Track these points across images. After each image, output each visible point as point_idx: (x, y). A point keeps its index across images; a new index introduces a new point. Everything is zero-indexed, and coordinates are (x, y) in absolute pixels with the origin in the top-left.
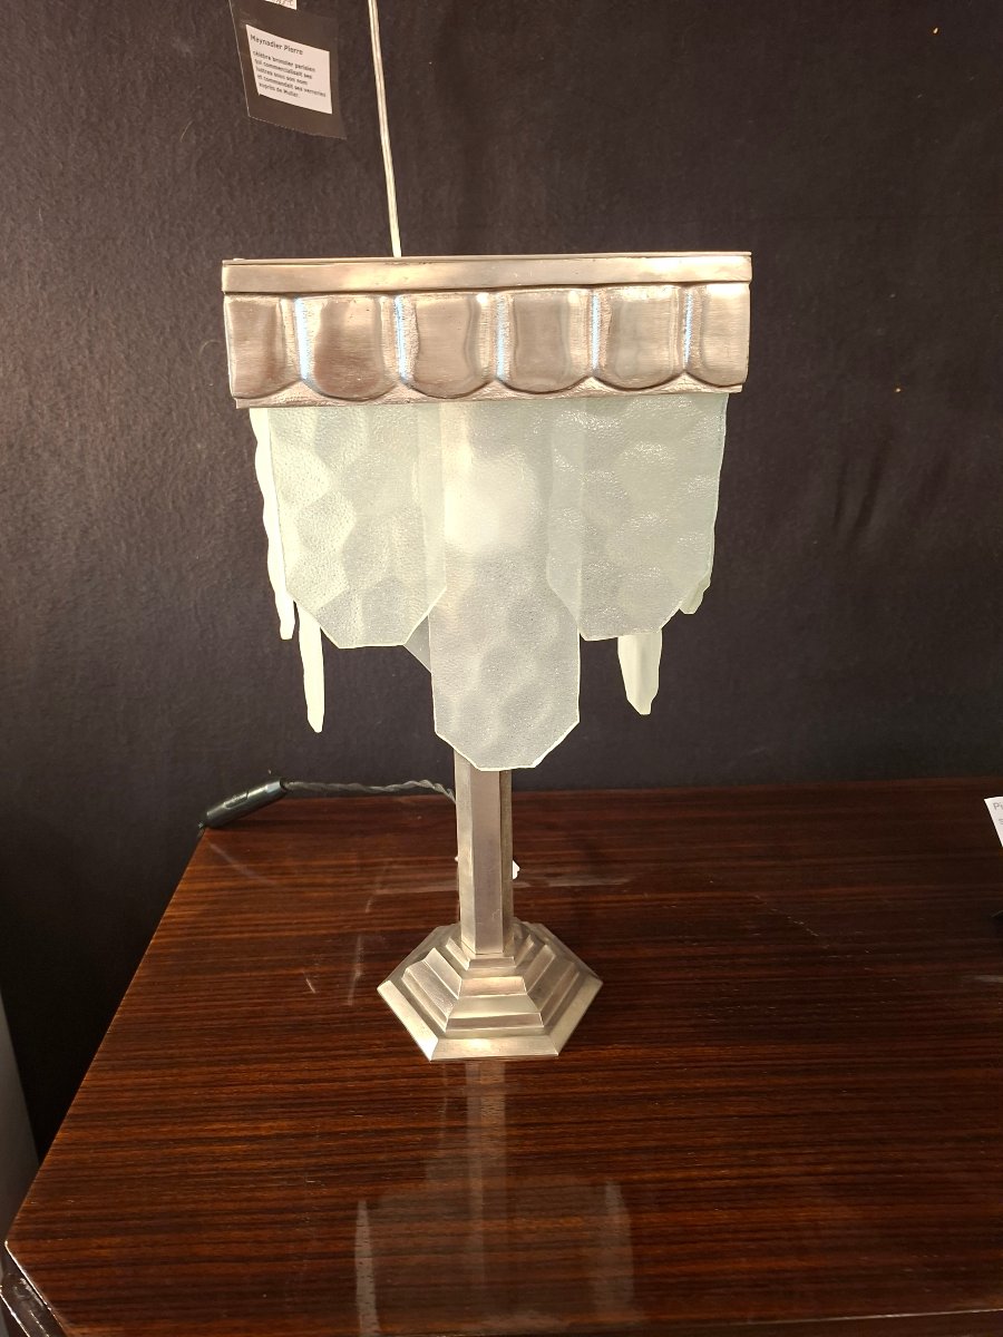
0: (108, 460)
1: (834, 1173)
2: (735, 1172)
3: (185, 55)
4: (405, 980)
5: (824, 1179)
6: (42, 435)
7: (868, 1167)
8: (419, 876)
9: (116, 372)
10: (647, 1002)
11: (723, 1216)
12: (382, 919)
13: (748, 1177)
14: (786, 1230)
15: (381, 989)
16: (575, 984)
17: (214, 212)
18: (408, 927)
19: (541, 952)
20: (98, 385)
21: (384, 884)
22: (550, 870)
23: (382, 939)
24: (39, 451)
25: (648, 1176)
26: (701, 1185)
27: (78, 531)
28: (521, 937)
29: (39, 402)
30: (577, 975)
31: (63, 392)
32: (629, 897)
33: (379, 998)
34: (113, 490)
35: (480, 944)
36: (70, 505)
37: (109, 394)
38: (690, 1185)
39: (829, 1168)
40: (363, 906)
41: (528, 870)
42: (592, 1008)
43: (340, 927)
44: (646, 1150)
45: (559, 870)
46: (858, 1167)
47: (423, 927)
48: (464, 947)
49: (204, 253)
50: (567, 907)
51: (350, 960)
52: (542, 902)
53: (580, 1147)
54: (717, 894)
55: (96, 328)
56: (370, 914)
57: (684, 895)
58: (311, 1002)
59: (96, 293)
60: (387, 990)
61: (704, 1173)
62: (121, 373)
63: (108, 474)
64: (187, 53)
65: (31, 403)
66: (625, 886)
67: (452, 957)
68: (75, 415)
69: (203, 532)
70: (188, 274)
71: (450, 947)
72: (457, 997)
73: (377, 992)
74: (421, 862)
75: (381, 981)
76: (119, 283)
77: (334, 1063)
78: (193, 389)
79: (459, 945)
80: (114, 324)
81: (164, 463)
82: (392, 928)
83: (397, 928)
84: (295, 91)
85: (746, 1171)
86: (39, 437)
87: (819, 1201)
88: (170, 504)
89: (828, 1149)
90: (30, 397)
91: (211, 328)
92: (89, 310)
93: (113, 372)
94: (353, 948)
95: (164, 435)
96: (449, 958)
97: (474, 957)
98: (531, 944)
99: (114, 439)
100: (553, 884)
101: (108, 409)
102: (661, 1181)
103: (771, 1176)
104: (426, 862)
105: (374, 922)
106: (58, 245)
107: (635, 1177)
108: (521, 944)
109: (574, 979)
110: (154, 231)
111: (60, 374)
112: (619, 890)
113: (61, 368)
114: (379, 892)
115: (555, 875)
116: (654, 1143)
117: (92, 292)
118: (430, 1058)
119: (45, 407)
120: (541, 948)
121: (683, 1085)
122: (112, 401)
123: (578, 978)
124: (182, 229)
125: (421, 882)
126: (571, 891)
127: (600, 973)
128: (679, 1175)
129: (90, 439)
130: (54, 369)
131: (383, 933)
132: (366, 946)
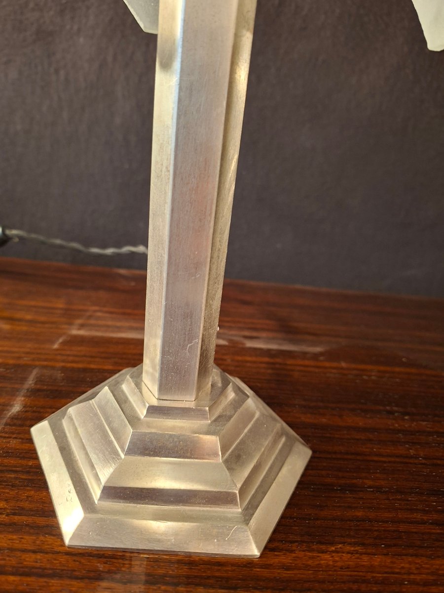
4: (65, 423)
8: (119, 324)
10: (369, 482)
12: (69, 355)
15: (34, 430)
16: (281, 451)
18: (92, 366)
19: (244, 406)
21: (82, 326)
22: (247, 333)
23: (59, 375)
28: (220, 385)
30: (283, 439)
32: (327, 364)
33: (30, 441)
35: (164, 386)
40: (53, 343)
41: (226, 331)
42: (302, 484)
43: (19, 358)
45: (255, 334)
47: (110, 367)
48: (144, 387)
50: (264, 365)
51: (13, 393)
52: (240, 358)
56: (57, 350)
60: (41, 433)
66: (321, 354)
67: (126, 400)
71: (127, 387)
72: (123, 456)
73: (29, 433)
74: (124, 314)
75: (38, 420)
79: (138, 385)
82: (75, 365)
83: (80, 366)
94: (24, 379)
96: (122, 401)
97: (155, 402)
98: (231, 395)
100: (249, 344)
104: (129, 314)
105: (59, 357)
108: (218, 393)
109: (280, 445)
112: (315, 356)
114: (75, 332)
115: (251, 338)
118: (67, 541)
120: (243, 401)
123: (284, 444)
125: (120, 329)
126: (268, 353)
127: (307, 439)
131: (63, 369)
132: (39, 380)
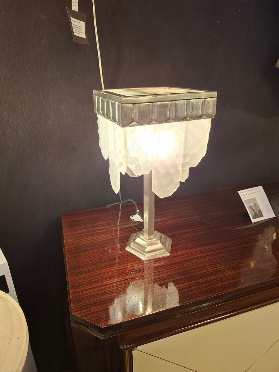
0: (25, 127)
1: (229, 266)
2: (212, 269)
3: (43, 19)
4: (132, 246)
5: (228, 268)
6: (5, 121)
7: (234, 264)
9: (26, 104)
10: (182, 242)
11: (213, 277)
13: (215, 270)
14: (225, 277)
17: (53, 61)
20: (21, 107)
23: (121, 239)
24: (5, 125)
25: (197, 273)
26: (207, 273)
27: (17, 146)
29: (4, 112)
31: (11, 109)
34: (26, 135)
36: (14, 139)
37: (24, 109)
38: (205, 273)
39: (228, 266)
43: (109, 238)
44: (194, 269)
46: (233, 265)
48: (145, 236)
49: (50, 72)
51: (115, 244)
53: (182, 271)
54: (187, 218)
55: (20, 92)
56: (115, 234)
57: (181, 219)
58: (112, 254)
59: (20, 82)
60: (127, 249)
61: (207, 271)
62: (28, 104)
63: (25, 131)
64: (44, 19)
65: (2, 112)
68: (15, 115)
69: (51, 144)
70: (46, 77)
72: (147, 247)
73: (125, 249)
75: (126, 247)
76: (26, 80)
77: (124, 265)
78: (48, 107)
80: (25, 91)
81: (40, 127)
84: (79, 33)
85: (214, 269)
86: (5, 122)
87: (228, 271)
88: (42, 137)
89: (226, 263)
90: (2, 111)
91: (52, 91)
92: (18, 87)
93: (25, 103)
94: (115, 241)
95: (40, 119)
97: (148, 238)
99: (26, 121)
101: (24, 113)
102: (199, 274)
103: (219, 269)
106: (9, 69)
107: (195, 274)
110: (36, 66)
111: (10, 104)
112: (166, 220)
113: (10, 103)
116: (195, 267)
117: (19, 82)
118: (144, 260)
119: (6, 113)
121: (196, 256)
122: (25, 111)
124: (44, 65)
127: (171, 238)
128: (202, 272)
129: (19, 122)
130: (9, 103)
